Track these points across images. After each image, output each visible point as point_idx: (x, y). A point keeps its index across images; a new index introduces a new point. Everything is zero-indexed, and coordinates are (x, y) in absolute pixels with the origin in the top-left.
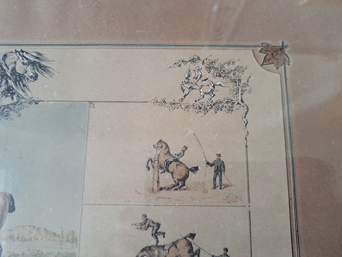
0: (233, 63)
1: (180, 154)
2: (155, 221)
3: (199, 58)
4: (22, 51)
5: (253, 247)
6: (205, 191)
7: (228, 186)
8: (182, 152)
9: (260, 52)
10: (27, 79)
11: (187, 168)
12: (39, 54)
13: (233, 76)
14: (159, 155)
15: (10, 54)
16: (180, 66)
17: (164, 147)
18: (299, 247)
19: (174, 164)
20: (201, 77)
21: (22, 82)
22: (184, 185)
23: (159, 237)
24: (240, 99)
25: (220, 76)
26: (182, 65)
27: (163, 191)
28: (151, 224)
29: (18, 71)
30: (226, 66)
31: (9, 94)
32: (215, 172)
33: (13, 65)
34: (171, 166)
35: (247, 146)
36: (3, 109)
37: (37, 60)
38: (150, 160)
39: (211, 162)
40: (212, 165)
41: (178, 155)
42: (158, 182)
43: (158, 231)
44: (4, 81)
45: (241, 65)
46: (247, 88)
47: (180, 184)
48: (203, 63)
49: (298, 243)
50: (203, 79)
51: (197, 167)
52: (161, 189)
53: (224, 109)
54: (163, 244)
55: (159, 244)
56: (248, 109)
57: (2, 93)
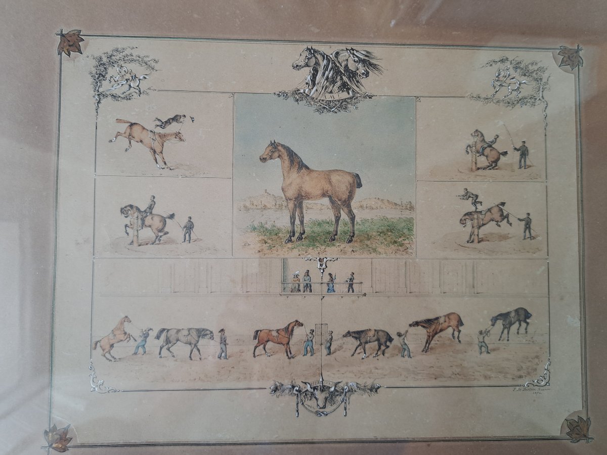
0: (536, 64)
1: (493, 141)
2: (474, 193)
3: (507, 59)
4: (353, 50)
5: (549, 212)
6: (513, 171)
7: (530, 166)
8: (494, 140)
9: (559, 54)
10: (360, 76)
11: (499, 153)
12: (368, 52)
13: (535, 76)
14: (476, 142)
15: (341, 52)
16: (491, 65)
17: (480, 136)
18: (582, 212)
19: (488, 149)
20: (509, 76)
21: (356, 79)
22: (496, 165)
23: (477, 205)
24: (541, 96)
25: (525, 75)
26: (493, 65)
27: (480, 170)
28: (471, 196)
29: (350, 68)
30: (530, 66)
31: (345, 89)
32: (521, 155)
33: (345, 63)
34: (485, 150)
35: (546, 135)
36: (342, 103)
37: (367, 58)
38: (469, 146)
39: (518, 148)
40: (518, 150)
41: (491, 142)
42: (476, 163)
43: (477, 201)
44: (339, 78)
45: (542, 66)
46: (547, 86)
47: (494, 165)
48: (511, 63)
49: (582, 209)
50: (511, 77)
51: (507, 152)
52: (478, 169)
53: (528, 104)
54: (480, 211)
55: (478, 210)
56: (547, 104)
57: (338, 88)
